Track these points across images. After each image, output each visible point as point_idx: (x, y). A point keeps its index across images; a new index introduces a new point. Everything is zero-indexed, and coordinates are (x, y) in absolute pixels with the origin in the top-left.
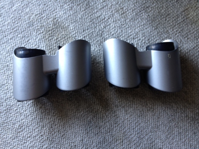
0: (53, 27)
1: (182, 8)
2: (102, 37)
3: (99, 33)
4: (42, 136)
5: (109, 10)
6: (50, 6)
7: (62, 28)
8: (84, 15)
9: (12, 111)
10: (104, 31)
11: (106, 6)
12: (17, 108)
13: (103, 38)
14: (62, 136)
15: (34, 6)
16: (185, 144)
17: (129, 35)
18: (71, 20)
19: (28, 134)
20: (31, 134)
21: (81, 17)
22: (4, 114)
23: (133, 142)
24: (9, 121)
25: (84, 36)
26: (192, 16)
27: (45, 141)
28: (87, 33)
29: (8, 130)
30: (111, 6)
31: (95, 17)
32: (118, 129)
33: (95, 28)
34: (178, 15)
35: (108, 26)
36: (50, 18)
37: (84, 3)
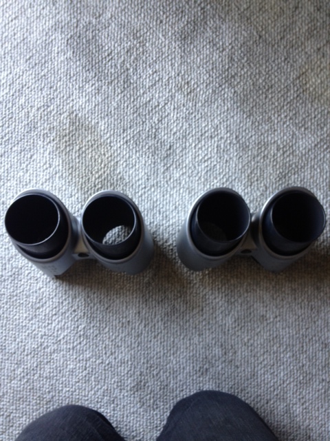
0: (71, 129)
1: (295, 71)
2: (156, 140)
3: (150, 133)
4: (75, 311)
5: (166, 88)
6: (61, 89)
7: (87, 128)
8: (123, 102)
9: (22, 277)
10: (159, 128)
11: (158, 81)
12: (29, 271)
13: (158, 141)
14: (107, 309)
15: (33, 93)
16: (303, 305)
17: (203, 131)
18: (100, 112)
19: (52, 310)
20: (57, 309)
21: (116, 107)
22: (11, 283)
23: (219, 309)
24: (20, 293)
25: (125, 140)
26: (314, 86)
27: (80, 318)
28: (130, 134)
29: (19, 306)
30: (168, 80)
31: (141, 104)
32: (195, 291)
33: (143, 124)
34: (288, 87)
35: (165, 118)
36: (64, 113)
37: (119, 79)
